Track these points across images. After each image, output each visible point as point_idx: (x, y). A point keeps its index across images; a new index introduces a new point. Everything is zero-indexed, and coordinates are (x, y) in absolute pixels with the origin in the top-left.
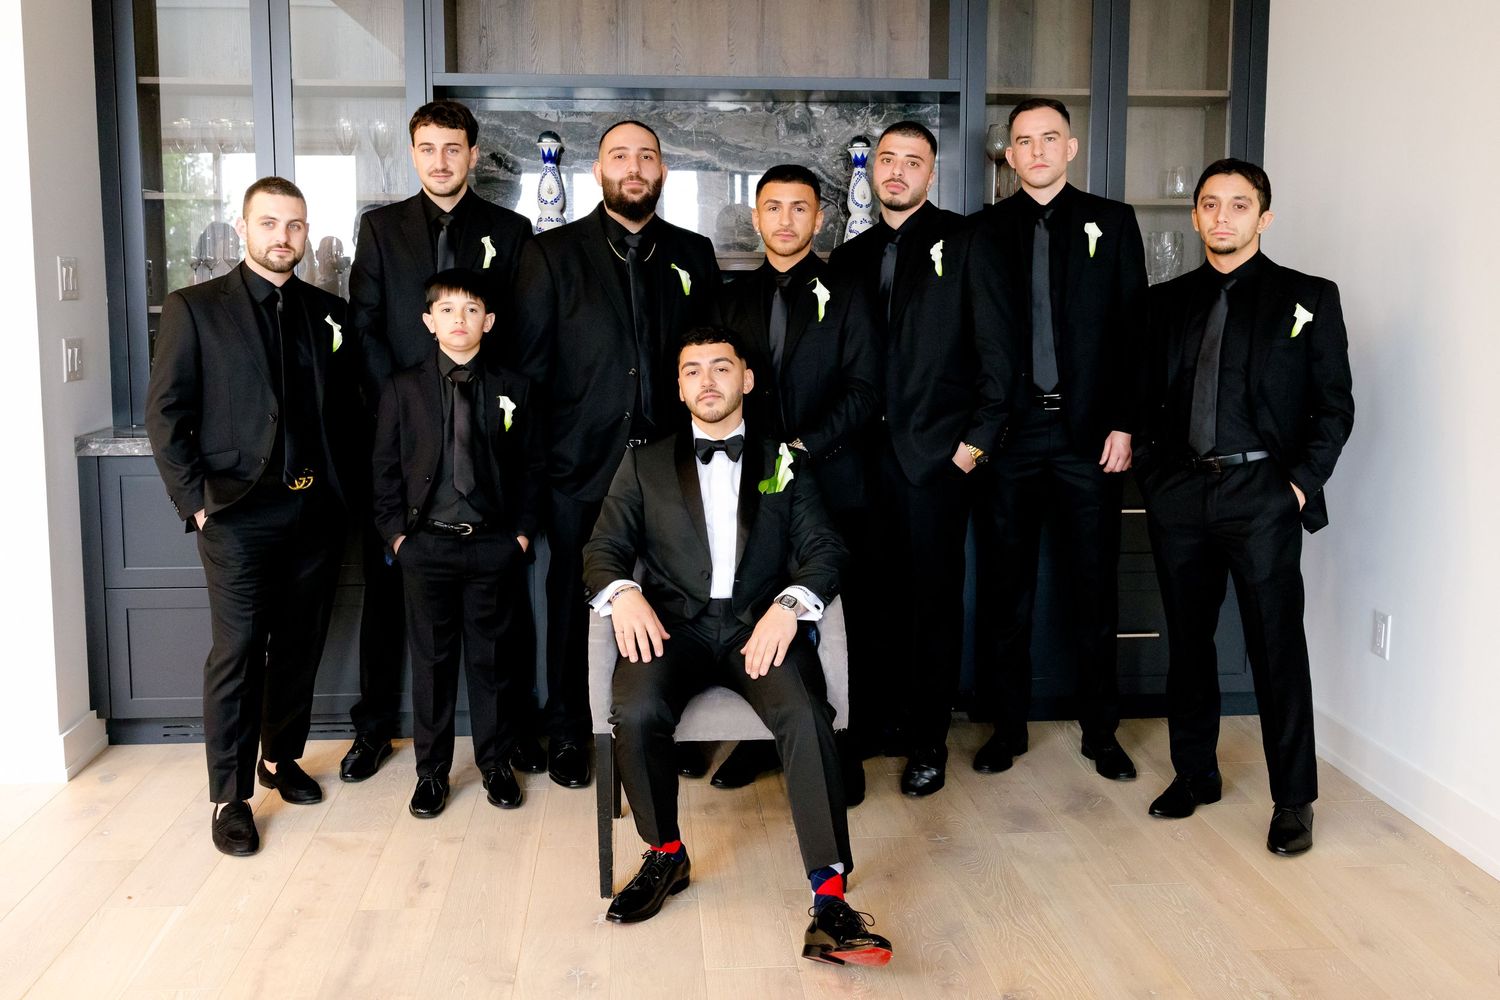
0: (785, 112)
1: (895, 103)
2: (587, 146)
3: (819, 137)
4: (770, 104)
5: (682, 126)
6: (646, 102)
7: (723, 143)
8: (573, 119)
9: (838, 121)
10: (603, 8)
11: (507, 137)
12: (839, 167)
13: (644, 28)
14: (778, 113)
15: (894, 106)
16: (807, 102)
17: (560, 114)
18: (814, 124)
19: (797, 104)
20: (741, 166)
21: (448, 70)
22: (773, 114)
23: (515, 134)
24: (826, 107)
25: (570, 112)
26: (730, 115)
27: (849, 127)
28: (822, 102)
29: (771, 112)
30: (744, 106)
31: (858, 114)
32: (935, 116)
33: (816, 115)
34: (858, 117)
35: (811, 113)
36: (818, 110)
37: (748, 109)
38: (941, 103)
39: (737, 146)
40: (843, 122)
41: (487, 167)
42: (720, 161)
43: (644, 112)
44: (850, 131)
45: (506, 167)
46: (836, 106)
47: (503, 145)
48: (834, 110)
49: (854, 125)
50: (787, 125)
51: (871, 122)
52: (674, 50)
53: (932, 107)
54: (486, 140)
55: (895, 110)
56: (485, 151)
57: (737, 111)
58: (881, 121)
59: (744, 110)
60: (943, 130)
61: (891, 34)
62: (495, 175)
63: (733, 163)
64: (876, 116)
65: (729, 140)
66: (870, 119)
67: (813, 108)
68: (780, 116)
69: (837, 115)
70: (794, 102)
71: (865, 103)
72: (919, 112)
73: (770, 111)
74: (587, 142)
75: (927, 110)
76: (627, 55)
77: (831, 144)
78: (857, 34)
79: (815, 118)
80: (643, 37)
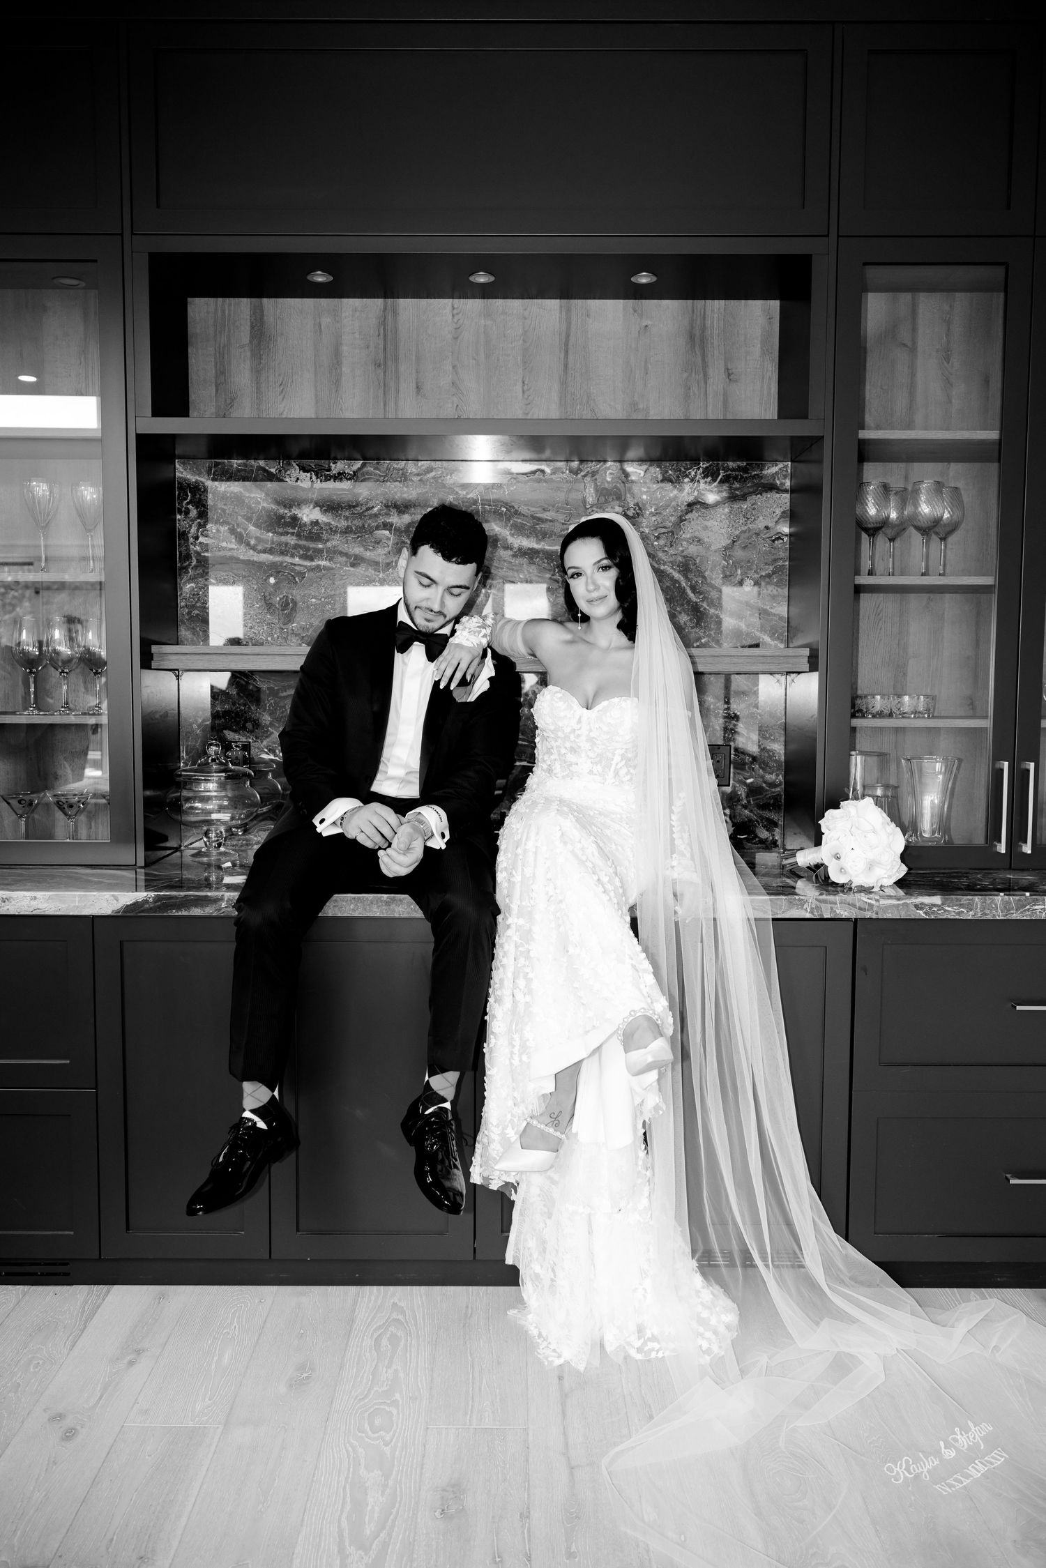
0: (594, 474)
1: (734, 461)
2: (347, 518)
3: (637, 504)
4: (575, 464)
5: (464, 493)
6: (420, 463)
7: (516, 513)
8: (331, 485)
9: (660, 485)
10: (368, 348)
11: (250, 507)
12: (662, 542)
13: (417, 372)
14: (585, 476)
15: (731, 464)
16: (621, 461)
17: (314, 477)
18: (630, 490)
19: (609, 464)
20: (539, 541)
21: (157, 412)
22: (579, 476)
23: (260, 503)
24: (645, 467)
25: (326, 476)
26: (525, 478)
27: (675, 492)
28: (641, 461)
29: (577, 474)
30: (543, 466)
31: (687, 476)
32: (785, 477)
33: (633, 478)
34: (686, 480)
35: (627, 475)
36: (634, 470)
37: (548, 470)
38: (792, 461)
39: (533, 517)
40: (668, 486)
41: (224, 544)
42: (512, 535)
43: (418, 475)
44: (676, 497)
45: (248, 544)
46: (659, 466)
47: (243, 516)
48: (656, 471)
49: (681, 490)
50: (596, 490)
51: (702, 485)
52: (455, 399)
53: (781, 465)
54: (224, 511)
55: (733, 470)
56: (222, 524)
57: (534, 472)
58: (715, 484)
59: (543, 471)
60: (794, 495)
61: (729, 375)
62: (235, 554)
63: (528, 537)
64: (709, 479)
65: (523, 510)
66: (702, 481)
67: (630, 468)
68: (588, 479)
69: (660, 477)
70: (605, 461)
71: (695, 461)
72: (765, 472)
73: (575, 472)
74: (347, 514)
75: (774, 470)
76: (396, 404)
77: (651, 513)
78: (685, 375)
79: (632, 482)
80: (417, 383)
